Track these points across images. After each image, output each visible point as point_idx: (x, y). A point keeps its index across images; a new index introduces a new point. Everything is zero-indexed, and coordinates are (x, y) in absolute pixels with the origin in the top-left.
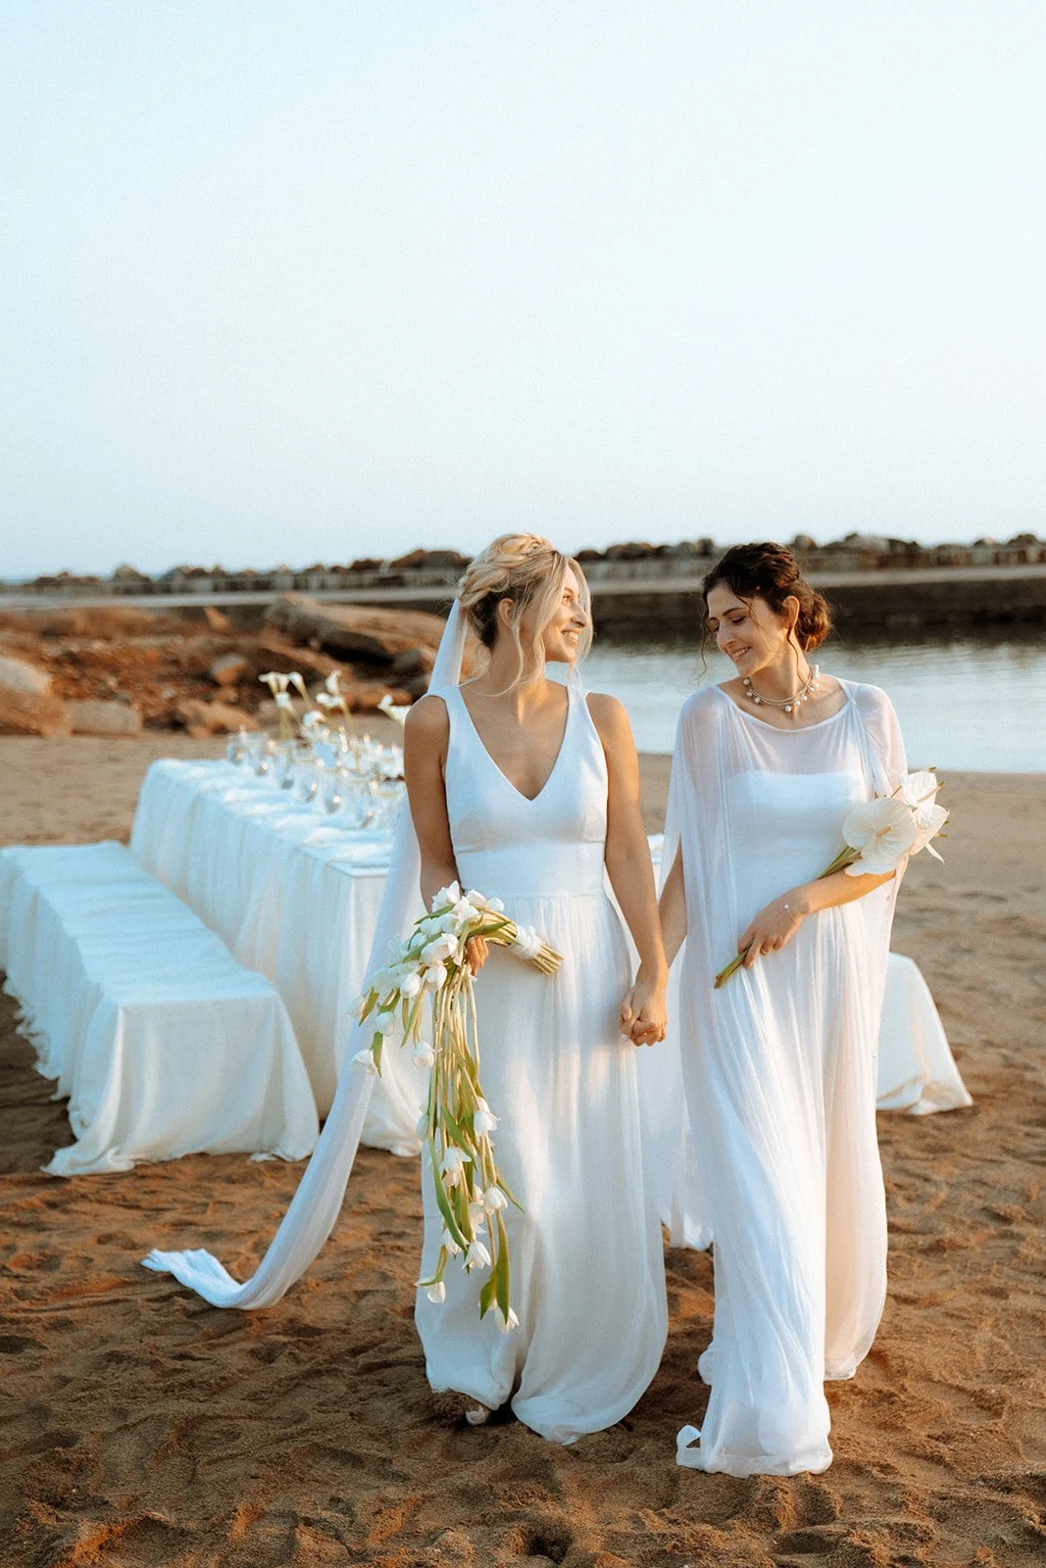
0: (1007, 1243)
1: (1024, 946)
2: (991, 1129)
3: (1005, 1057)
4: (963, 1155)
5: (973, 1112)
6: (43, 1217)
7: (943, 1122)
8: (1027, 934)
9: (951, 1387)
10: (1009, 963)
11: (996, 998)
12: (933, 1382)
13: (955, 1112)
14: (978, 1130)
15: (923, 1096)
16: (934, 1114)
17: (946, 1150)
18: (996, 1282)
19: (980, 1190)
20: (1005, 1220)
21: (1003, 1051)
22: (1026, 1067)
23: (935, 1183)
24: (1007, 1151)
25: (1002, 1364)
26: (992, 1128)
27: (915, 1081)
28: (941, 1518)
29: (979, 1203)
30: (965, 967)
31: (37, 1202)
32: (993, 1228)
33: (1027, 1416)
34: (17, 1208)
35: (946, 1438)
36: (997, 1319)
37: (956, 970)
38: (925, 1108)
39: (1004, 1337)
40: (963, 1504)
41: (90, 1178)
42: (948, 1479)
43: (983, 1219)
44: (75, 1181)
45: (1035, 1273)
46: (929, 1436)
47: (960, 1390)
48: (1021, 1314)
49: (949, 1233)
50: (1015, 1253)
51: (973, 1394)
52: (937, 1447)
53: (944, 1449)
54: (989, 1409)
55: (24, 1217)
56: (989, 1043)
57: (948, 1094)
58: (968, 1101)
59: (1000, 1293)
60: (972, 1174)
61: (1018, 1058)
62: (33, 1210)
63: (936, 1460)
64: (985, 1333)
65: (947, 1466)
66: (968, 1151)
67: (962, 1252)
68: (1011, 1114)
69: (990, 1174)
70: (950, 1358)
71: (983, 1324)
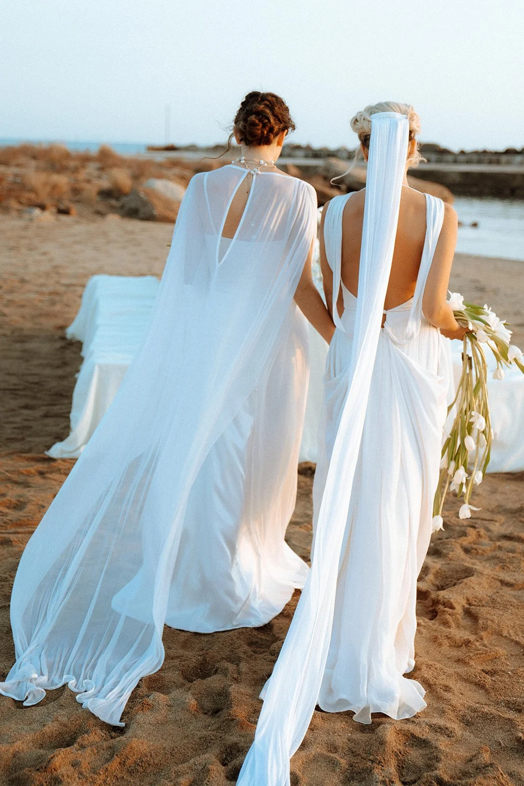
6: (30, 480)
9: (512, 641)
12: (502, 636)
28: (467, 723)
31: (33, 471)
34: (20, 473)
35: (492, 673)
40: (485, 717)
41: (70, 461)
42: (483, 700)
44: (59, 461)
46: (483, 670)
47: (517, 643)
52: (484, 677)
53: (489, 679)
55: (21, 479)
62: (29, 474)
63: (480, 686)
65: (486, 690)
70: (518, 622)
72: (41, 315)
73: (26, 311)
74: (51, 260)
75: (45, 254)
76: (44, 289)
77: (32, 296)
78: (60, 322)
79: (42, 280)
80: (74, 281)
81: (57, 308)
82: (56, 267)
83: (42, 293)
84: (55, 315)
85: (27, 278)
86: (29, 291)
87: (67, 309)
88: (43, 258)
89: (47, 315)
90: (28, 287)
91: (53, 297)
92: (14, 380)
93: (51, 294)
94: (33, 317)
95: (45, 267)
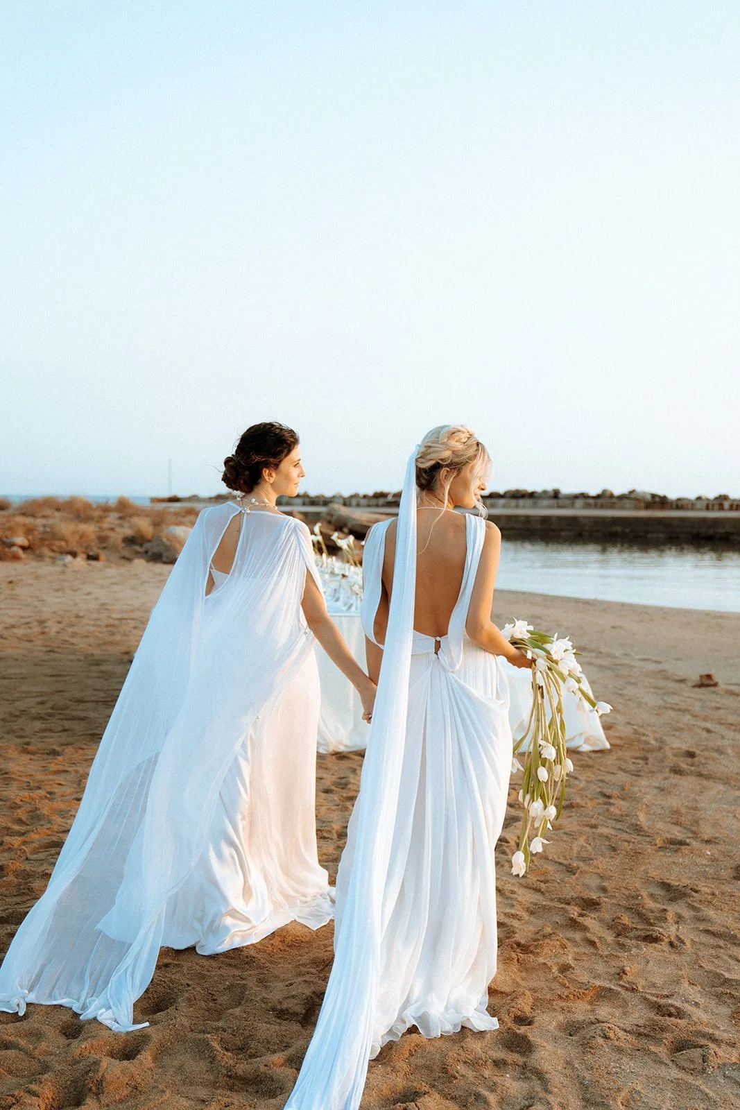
0: (606, 806)
1: (662, 683)
2: (617, 759)
3: (635, 730)
4: (599, 770)
5: (610, 751)
7: (593, 755)
8: (666, 678)
9: (556, 862)
10: (652, 690)
11: (640, 705)
13: (601, 751)
14: (610, 760)
15: (585, 742)
16: (590, 752)
17: (589, 767)
18: (593, 822)
19: (601, 784)
20: (609, 797)
21: (635, 727)
22: (644, 735)
23: (580, 780)
24: (620, 769)
25: (584, 855)
26: (619, 759)
27: (581, 734)
28: (532, 912)
29: (598, 790)
30: (630, 691)
32: (601, 800)
33: (587, 876)
35: (545, 882)
36: (588, 837)
37: (625, 692)
38: (586, 748)
39: (590, 844)
40: (544, 907)
42: (540, 898)
43: (599, 796)
45: (615, 820)
47: (560, 864)
48: (601, 835)
49: (578, 800)
50: (608, 810)
51: (566, 866)
53: (543, 886)
54: (571, 872)
56: (629, 723)
57: (598, 742)
58: (608, 746)
59: (595, 827)
60: (600, 778)
61: (641, 730)
63: (538, 890)
64: (582, 841)
65: (542, 892)
66: (601, 768)
67: (582, 809)
68: (628, 754)
69: (609, 778)
71: (581, 838)
72: (105, 644)
73: (91, 640)
74: (96, 599)
75: (89, 594)
76: (99, 623)
77: (92, 629)
78: (124, 649)
79: (95, 616)
80: (125, 616)
81: (118, 637)
82: (103, 604)
83: (99, 626)
84: (118, 643)
85: (81, 614)
86: (87, 624)
87: (125, 638)
88: (88, 597)
89: (111, 643)
90: (85, 621)
91: (109, 628)
92: (102, 695)
93: (107, 626)
94: (99, 645)
95: (93, 605)
